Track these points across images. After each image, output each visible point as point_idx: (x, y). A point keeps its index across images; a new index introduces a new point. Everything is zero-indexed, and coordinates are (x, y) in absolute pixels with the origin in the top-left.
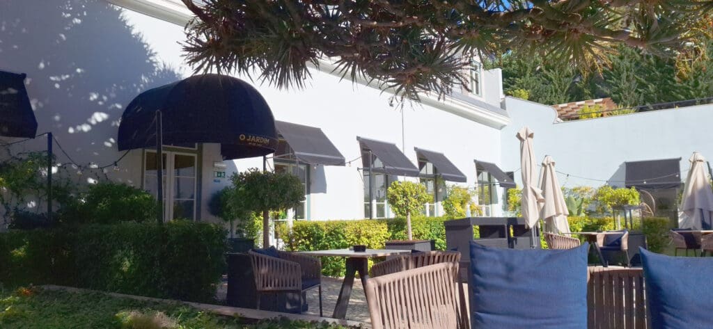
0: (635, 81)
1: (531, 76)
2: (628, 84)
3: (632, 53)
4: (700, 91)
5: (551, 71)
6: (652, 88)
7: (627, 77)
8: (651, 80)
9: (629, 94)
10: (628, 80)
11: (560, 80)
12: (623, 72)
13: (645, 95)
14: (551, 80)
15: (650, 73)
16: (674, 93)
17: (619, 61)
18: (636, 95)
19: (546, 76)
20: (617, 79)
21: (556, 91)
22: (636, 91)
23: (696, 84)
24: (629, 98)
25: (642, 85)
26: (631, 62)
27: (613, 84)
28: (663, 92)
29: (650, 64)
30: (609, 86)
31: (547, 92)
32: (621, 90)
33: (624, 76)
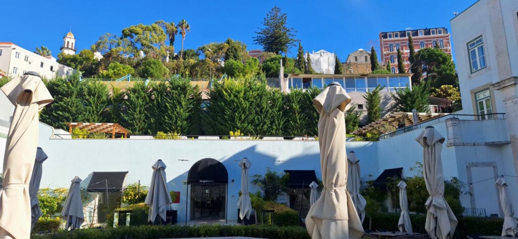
0: (144, 114)
1: (76, 98)
2: (139, 116)
3: (145, 97)
4: (177, 127)
5: (92, 97)
6: (152, 120)
7: (140, 111)
8: (153, 115)
9: (139, 122)
10: (140, 113)
11: (97, 105)
12: (137, 107)
13: (148, 124)
14: (90, 103)
15: (153, 111)
16: (164, 126)
17: (136, 99)
18: (143, 124)
19: (87, 100)
20: (133, 111)
21: (93, 112)
22: (144, 121)
23: (176, 122)
24: (139, 124)
25: (147, 118)
26: (143, 102)
27: (130, 114)
28: (159, 124)
29: (154, 104)
30: (127, 114)
31: (86, 111)
32: (134, 119)
33: (138, 109)
